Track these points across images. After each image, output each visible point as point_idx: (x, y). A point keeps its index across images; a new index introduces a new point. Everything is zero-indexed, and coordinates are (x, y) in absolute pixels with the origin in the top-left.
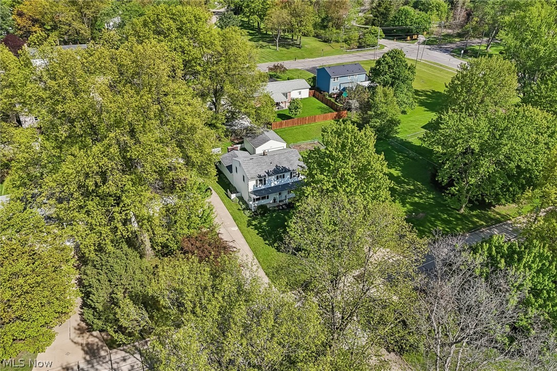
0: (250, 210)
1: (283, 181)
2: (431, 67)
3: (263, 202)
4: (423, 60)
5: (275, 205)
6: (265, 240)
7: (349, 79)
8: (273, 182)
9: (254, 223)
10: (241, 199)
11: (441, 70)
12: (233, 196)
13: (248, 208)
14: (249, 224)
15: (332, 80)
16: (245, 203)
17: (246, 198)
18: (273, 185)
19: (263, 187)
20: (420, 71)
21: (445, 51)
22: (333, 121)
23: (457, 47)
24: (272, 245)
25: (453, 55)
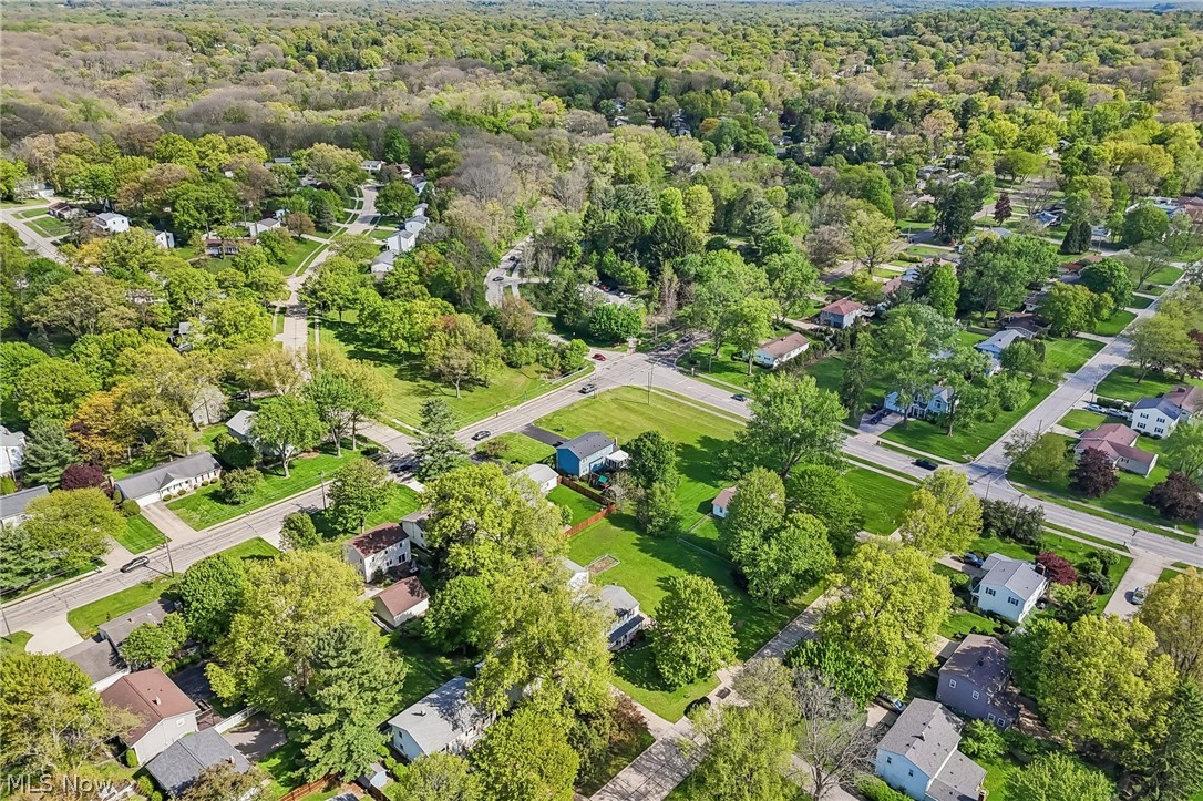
2: (666, 399)
4: (654, 388)
7: (598, 455)
11: (680, 405)
15: (581, 463)
20: (654, 409)
21: (668, 362)
22: (604, 520)
23: (680, 352)
24: (641, 686)
25: (681, 371)
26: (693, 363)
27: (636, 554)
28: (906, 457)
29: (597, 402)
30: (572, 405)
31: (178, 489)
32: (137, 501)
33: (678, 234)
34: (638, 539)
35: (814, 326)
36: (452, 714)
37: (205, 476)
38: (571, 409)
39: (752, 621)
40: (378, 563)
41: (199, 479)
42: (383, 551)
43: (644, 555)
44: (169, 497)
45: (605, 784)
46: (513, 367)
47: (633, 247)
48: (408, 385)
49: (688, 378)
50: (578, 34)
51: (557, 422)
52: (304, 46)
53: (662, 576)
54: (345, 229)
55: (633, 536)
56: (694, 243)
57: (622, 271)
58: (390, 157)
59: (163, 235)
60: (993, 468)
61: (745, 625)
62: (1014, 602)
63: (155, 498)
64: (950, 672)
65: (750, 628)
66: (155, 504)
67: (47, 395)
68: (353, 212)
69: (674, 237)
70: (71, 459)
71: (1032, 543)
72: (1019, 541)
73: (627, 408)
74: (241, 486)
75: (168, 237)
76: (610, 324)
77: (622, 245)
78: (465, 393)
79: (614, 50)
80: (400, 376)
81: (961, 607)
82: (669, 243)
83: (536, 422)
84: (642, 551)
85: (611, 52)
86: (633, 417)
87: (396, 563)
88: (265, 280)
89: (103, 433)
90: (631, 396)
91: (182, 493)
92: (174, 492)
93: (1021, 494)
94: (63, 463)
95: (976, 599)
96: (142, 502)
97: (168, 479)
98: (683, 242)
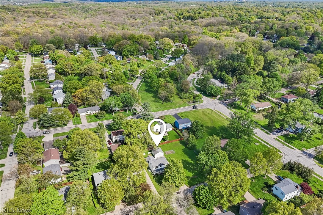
0: (154, 175)
1: (162, 167)
2: (217, 114)
3: (157, 173)
4: (215, 110)
5: (160, 173)
6: (157, 183)
8: (159, 167)
9: (155, 178)
10: (151, 171)
11: (220, 116)
12: (149, 171)
13: (153, 174)
14: (153, 179)
15: (179, 125)
16: (152, 173)
17: (153, 172)
18: (159, 168)
19: (157, 169)
20: (213, 116)
21: (225, 104)
22: (179, 141)
23: (230, 102)
24: (159, 184)
25: (227, 107)
26: (232, 105)
27: (181, 152)
28: (282, 144)
29: (198, 111)
30: (190, 111)
31: (90, 113)
32: (80, 114)
33: (243, 69)
34: (184, 148)
35: (277, 101)
36: (106, 176)
37: (96, 111)
38: (189, 112)
39: (200, 177)
40: (117, 138)
41: (95, 112)
42: (118, 136)
43: (183, 153)
44: (87, 115)
45: (134, 204)
46: (181, 99)
47: (230, 71)
48: (154, 99)
49: (228, 109)
50: (259, 11)
51: (183, 115)
52: (181, 13)
53: (184, 159)
54: (162, 59)
55: (183, 147)
56: (248, 72)
57: (226, 77)
58: (183, 42)
59: (120, 57)
60: (311, 154)
61: (197, 178)
62: (282, 194)
63: (84, 114)
64: (243, 207)
65: (198, 179)
66: (84, 115)
67: (72, 88)
68: (167, 55)
69: (242, 69)
70: (71, 102)
71: (307, 179)
72: (302, 177)
73: (205, 114)
74: (101, 115)
75: (121, 57)
76: (212, 91)
77: (228, 70)
78: (165, 103)
79: (267, 16)
80: (153, 97)
81: (267, 191)
82: (241, 71)
83: (178, 113)
84: (183, 151)
85: (265, 16)
86: (205, 117)
87: (122, 140)
88: (133, 69)
89: (79, 98)
90: (208, 111)
91: (90, 114)
92: (89, 113)
93: (315, 164)
94: (70, 103)
95: (272, 190)
96: (81, 114)
97: (88, 110)
98: (245, 71)
